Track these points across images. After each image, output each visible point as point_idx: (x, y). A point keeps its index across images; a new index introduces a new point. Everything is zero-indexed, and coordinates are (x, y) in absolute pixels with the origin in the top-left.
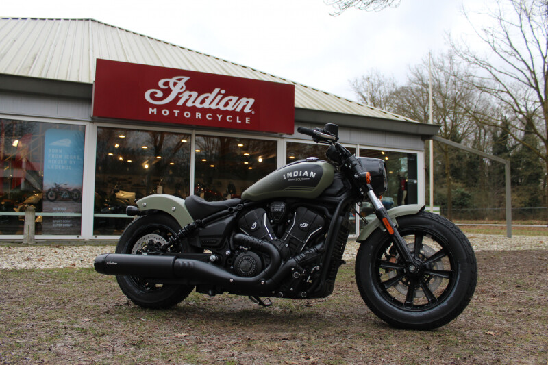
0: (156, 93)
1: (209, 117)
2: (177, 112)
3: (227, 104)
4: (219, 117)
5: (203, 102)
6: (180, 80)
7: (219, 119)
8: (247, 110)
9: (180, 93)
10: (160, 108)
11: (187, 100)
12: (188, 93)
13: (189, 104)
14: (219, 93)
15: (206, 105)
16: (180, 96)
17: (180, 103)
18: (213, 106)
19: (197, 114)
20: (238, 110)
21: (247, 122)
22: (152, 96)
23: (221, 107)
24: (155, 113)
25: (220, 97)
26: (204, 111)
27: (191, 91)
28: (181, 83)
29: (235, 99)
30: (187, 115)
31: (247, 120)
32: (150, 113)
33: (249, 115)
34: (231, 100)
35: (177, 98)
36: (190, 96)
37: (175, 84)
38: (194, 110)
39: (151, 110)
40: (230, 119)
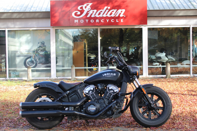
0: (77, 13)
1: (103, 21)
2: (87, 20)
3: (111, 14)
4: (108, 21)
5: (99, 14)
6: (88, 5)
7: (108, 22)
8: (121, 16)
9: (88, 11)
10: (79, 19)
11: (92, 14)
12: (92, 11)
13: (93, 16)
14: (107, 9)
15: (101, 16)
16: (88, 13)
17: (88, 16)
18: (105, 16)
19: (97, 20)
20: (117, 16)
21: (122, 21)
22: (76, 14)
23: (108, 15)
24: (77, 22)
25: (107, 11)
26: (100, 18)
27: (93, 10)
28: (89, 7)
29: (115, 11)
30: (92, 21)
31: (122, 20)
32: (75, 22)
33: (122, 18)
34: (113, 11)
35: (87, 14)
36: (93, 12)
37: (86, 7)
38: (95, 18)
39: (75, 21)
40: (113, 21)
